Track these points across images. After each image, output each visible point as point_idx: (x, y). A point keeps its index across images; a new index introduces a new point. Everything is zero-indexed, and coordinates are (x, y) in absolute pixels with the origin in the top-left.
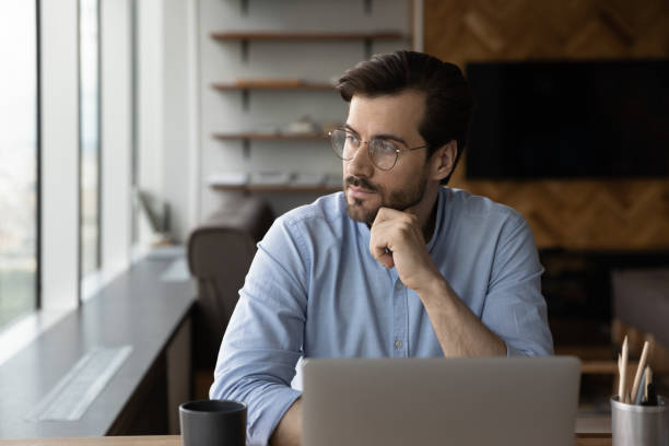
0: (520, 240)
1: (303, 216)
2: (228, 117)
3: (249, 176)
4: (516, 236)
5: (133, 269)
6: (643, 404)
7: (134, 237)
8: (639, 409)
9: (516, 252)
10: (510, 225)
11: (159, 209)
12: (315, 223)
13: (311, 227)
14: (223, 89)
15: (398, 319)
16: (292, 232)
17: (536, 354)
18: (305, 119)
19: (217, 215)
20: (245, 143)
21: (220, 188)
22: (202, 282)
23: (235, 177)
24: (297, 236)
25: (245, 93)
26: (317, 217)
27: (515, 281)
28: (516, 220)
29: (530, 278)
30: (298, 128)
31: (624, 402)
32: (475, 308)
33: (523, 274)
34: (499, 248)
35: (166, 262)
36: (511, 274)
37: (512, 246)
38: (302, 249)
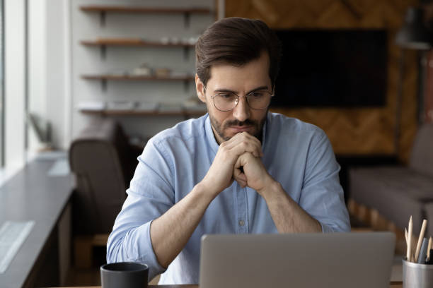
0: (323, 148)
1: (165, 136)
2: (92, 64)
3: (106, 104)
4: (321, 146)
5: (27, 167)
6: (426, 263)
7: (26, 145)
8: (423, 266)
9: (322, 157)
10: (316, 138)
11: (43, 126)
12: (174, 140)
13: (171, 143)
14: (88, 45)
15: (241, 205)
16: (159, 147)
17: (339, 227)
18: (144, 66)
19: (87, 131)
20: (103, 82)
21: (86, 112)
22: (79, 176)
23: (96, 105)
24: (162, 150)
25: (103, 48)
26: (175, 136)
27: (323, 177)
28: (320, 134)
29: (332, 175)
30: (139, 72)
31: (411, 261)
32: (295, 196)
33: (328, 172)
34: (310, 155)
35: (50, 163)
36: (320, 173)
37: (319, 152)
38: (168, 158)
